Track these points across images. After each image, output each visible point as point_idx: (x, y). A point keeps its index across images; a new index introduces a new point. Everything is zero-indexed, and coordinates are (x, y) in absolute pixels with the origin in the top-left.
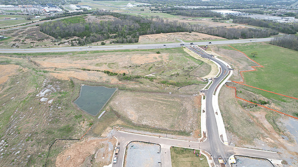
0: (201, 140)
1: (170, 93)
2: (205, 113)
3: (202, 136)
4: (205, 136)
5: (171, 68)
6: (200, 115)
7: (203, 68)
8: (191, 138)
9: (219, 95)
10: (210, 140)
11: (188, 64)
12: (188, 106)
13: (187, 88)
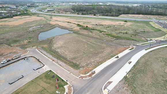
0: (82, 77)
1: (105, 41)
2: (117, 59)
3: (88, 74)
4: (90, 75)
5: (124, 30)
6: (109, 59)
7: (155, 34)
8: (76, 71)
9: (151, 51)
10: (91, 81)
11: (144, 30)
12: (108, 50)
13: (123, 41)
